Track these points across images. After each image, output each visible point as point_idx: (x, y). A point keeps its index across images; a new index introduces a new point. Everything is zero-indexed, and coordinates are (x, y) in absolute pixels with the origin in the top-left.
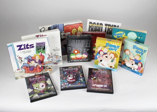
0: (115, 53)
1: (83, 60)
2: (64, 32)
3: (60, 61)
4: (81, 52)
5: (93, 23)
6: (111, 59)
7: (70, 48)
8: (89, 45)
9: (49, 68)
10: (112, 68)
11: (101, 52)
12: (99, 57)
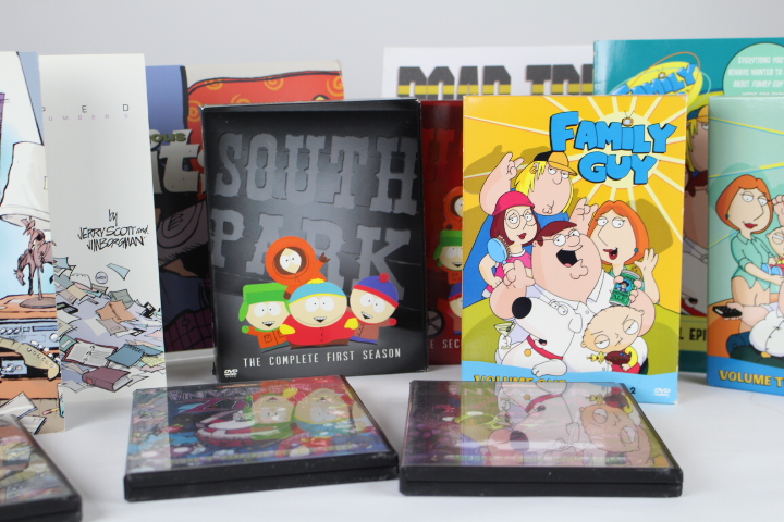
0: (640, 202)
1: (358, 355)
2: (187, 132)
3: (146, 353)
4: (334, 265)
5: (427, 72)
6: (608, 268)
8: (407, 190)
9: (25, 371)
10: (626, 367)
11: (515, 220)
12: (498, 271)
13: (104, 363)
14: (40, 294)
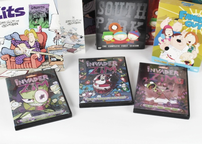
0: (198, 33)
1: (129, 46)
3: (80, 45)
4: (125, 29)
6: (188, 45)
7: (102, 19)
8: (143, 14)
9: (56, 60)
10: (188, 64)
11: (168, 31)
12: (163, 41)
13: (72, 48)
14: (59, 45)
